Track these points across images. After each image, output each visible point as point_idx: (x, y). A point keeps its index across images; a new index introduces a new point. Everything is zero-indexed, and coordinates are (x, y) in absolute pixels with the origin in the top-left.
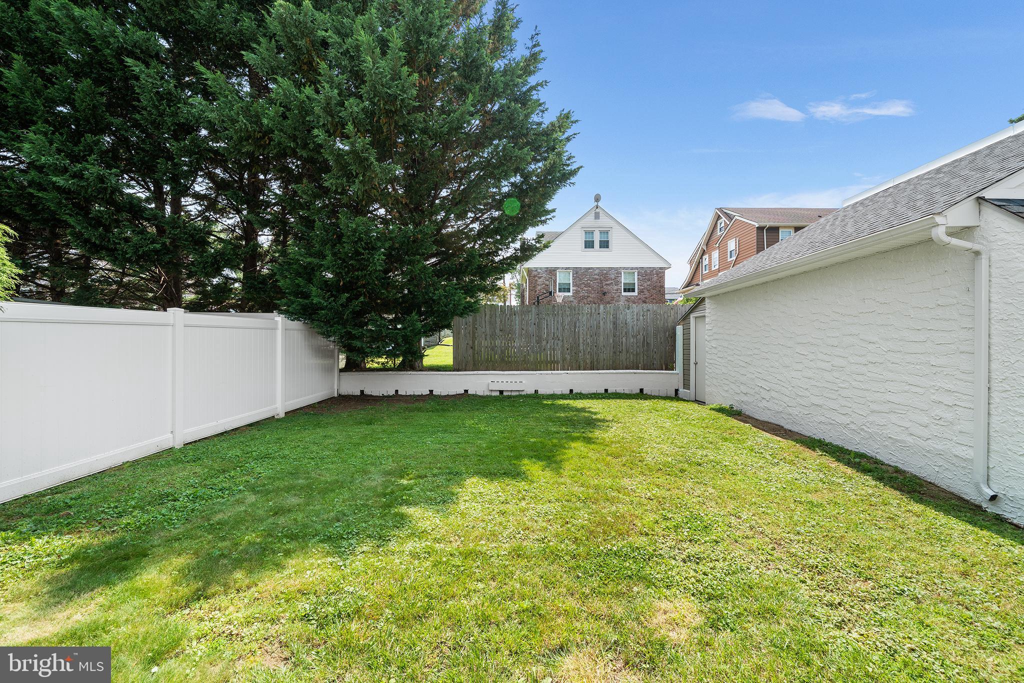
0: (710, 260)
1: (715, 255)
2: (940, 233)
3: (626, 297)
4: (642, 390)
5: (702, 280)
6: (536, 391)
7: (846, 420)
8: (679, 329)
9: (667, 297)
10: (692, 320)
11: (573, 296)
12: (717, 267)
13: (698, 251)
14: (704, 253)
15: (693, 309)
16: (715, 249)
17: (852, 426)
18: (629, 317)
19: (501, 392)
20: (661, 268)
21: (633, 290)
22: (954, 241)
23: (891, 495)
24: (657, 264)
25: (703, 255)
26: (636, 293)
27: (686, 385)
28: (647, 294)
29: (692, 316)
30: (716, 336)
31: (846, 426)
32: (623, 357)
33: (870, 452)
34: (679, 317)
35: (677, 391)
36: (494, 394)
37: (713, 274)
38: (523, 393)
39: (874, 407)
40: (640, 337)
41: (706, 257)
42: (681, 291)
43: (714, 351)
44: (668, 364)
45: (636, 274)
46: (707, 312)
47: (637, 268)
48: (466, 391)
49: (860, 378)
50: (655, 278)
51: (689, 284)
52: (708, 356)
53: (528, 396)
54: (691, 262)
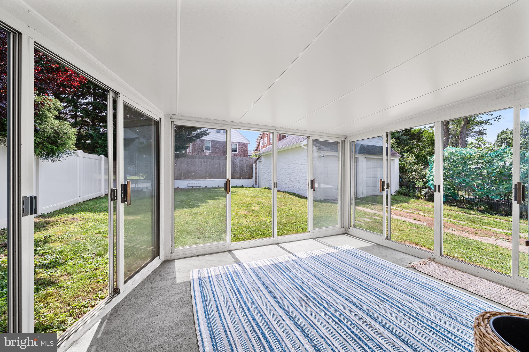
0: (264, 141)
1: (266, 139)
2: (302, 145)
3: (233, 154)
4: (242, 185)
5: (261, 149)
6: (206, 187)
7: (291, 186)
8: (254, 165)
9: (249, 154)
10: (258, 162)
11: (211, 152)
12: (266, 144)
13: (259, 137)
14: (262, 138)
15: (258, 159)
16: (265, 137)
17: (292, 187)
18: (238, 161)
19: (193, 187)
20: (246, 143)
21: (236, 151)
22: (304, 147)
23: (295, 198)
24: (245, 141)
25: (261, 139)
26: (237, 153)
27: (256, 184)
28: (241, 153)
29: (258, 161)
30: (264, 167)
31: (291, 187)
32: (236, 174)
33: (295, 192)
34: (254, 161)
35: (253, 185)
36: (190, 188)
37: (265, 146)
38: (201, 187)
39: (295, 182)
40: (242, 168)
41: (262, 139)
42: (253, 152)
43: (264, 172)
44: (251, 177)
45: (237, 145)
46: (262, 160)
47: (237, 143)
48: (178, 187)
49: (293, 176)
50: (244, 147)
51: (256, 150)
52: (262, 174)
53: (203, 188)
54: (257, 141)
